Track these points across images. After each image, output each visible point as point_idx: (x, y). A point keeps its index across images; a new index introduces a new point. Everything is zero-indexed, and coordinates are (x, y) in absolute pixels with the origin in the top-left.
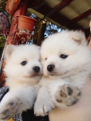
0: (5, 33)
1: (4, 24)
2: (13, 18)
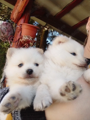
0: (10, 40)
1: (9, 31)
2: (17, 26)
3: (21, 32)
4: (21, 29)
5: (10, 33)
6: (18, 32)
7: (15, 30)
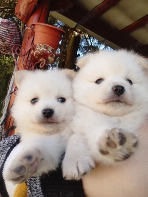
0: (14, 52)
1: (12, 37)
2: (27, 28)
3: (33, 38)
4: (33, 33)
5: (14, 40)
6: (29, 38)
7: (23, 35)
